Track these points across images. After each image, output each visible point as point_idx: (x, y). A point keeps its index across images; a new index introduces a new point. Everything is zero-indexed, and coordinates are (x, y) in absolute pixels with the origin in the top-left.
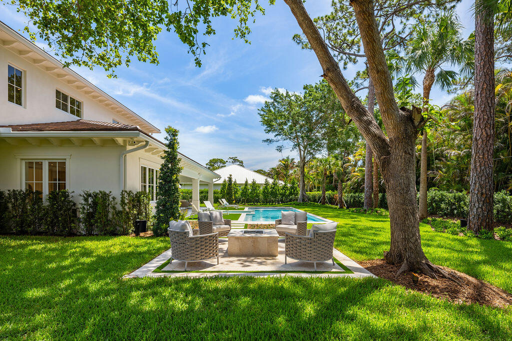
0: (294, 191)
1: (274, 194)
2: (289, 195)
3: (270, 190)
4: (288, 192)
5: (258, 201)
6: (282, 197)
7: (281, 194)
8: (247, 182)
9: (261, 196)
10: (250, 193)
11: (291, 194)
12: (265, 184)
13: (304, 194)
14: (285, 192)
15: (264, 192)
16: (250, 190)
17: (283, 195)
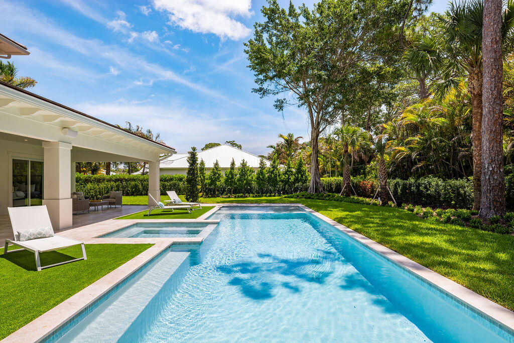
0: (302, 176)
1: (273, 180)
2: (294, 183)
3: (267, 175)
4: (292, 178)
5: (250, 191)
6: (285, 185)
7: (282, 181)
8: (233, 164)
9: (254, 184)
10: (238, 180)
11: (297, 180)
12: (260, 167)
13: (318, 180)
14: (289, 179)
15: (258, 178)
16: (238, 176)
17: (286, 182)
